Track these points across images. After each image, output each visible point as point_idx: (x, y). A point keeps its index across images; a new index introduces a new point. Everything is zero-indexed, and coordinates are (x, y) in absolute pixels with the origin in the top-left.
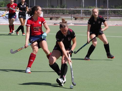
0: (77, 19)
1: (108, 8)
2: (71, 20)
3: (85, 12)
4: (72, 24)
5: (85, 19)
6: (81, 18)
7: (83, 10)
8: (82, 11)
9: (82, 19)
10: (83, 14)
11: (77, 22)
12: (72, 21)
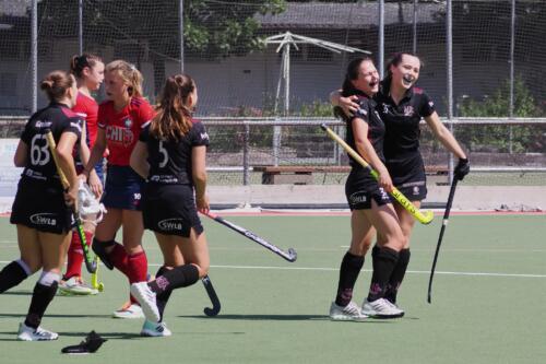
0: (276, 177)
1: (454, 115)
2: (245, 183)
3: (298, 139)
4: (248, 206)
5: (319, 174)
6: (297, 173)
7: (283, 126)
8: (277, 131)
9: (302, 178)
10: (287, 149)
11: (280, 192)
12: (247, 188)
